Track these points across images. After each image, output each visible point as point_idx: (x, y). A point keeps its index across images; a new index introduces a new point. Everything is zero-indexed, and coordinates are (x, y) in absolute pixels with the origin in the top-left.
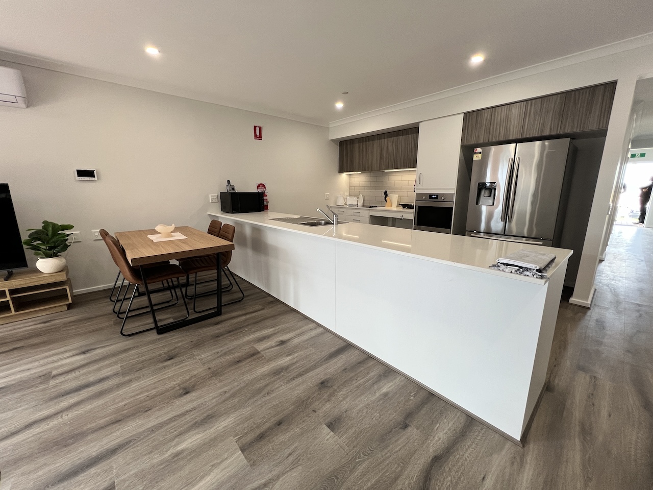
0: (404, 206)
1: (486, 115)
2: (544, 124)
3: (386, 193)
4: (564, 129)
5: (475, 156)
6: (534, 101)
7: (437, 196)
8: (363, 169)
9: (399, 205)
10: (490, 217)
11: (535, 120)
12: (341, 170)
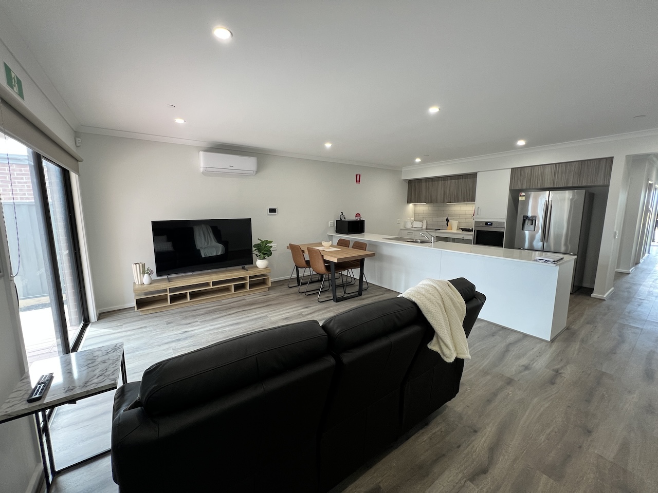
0: (463, 230)
1: (527, 171)
2: (568, 179)
3: (447, 220)
4: (582, 183)
5: (520, 198)
6: (560, 165)
7: (492, 223)
8: (428, 201)
9: (459, 228)
10: (532, 239)
11: (562, 176)
12: (409, 202)
